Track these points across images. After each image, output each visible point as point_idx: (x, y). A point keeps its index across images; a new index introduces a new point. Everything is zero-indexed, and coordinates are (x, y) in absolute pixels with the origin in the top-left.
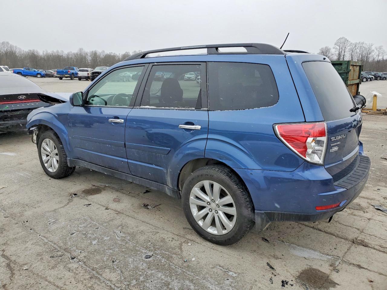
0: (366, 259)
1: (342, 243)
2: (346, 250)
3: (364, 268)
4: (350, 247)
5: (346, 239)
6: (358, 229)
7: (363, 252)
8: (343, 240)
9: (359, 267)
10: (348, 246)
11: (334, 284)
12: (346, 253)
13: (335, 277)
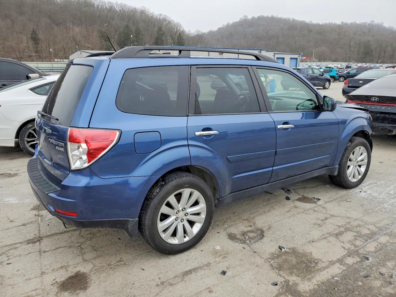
0: (22, 232)
1: (48, 232)
2: (40, 229)
3: (21, 226)
4: (39, 233)
5: (47, 236)
6: (45, 252)
7: (28, 235)
8: (49, 234)
9: (24, 225)
10: (41, 233)
11: (32, 209)
12: (39, 227)
13: (36, 212)
